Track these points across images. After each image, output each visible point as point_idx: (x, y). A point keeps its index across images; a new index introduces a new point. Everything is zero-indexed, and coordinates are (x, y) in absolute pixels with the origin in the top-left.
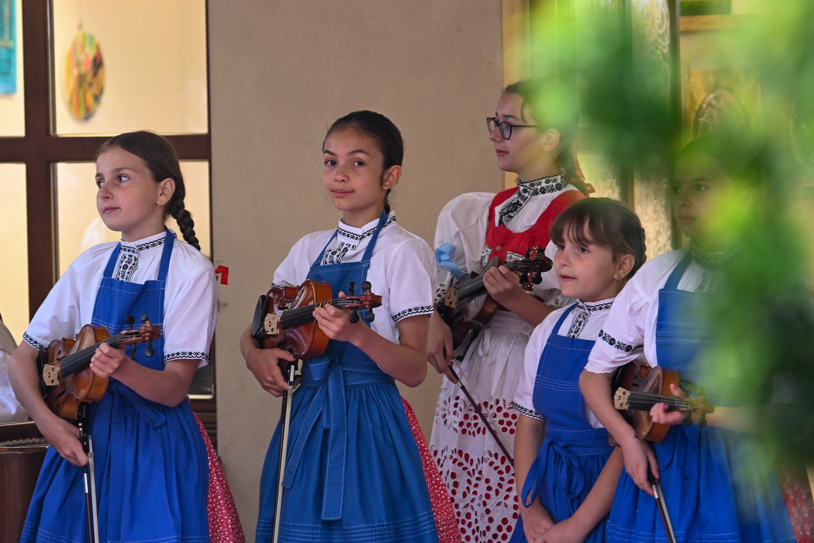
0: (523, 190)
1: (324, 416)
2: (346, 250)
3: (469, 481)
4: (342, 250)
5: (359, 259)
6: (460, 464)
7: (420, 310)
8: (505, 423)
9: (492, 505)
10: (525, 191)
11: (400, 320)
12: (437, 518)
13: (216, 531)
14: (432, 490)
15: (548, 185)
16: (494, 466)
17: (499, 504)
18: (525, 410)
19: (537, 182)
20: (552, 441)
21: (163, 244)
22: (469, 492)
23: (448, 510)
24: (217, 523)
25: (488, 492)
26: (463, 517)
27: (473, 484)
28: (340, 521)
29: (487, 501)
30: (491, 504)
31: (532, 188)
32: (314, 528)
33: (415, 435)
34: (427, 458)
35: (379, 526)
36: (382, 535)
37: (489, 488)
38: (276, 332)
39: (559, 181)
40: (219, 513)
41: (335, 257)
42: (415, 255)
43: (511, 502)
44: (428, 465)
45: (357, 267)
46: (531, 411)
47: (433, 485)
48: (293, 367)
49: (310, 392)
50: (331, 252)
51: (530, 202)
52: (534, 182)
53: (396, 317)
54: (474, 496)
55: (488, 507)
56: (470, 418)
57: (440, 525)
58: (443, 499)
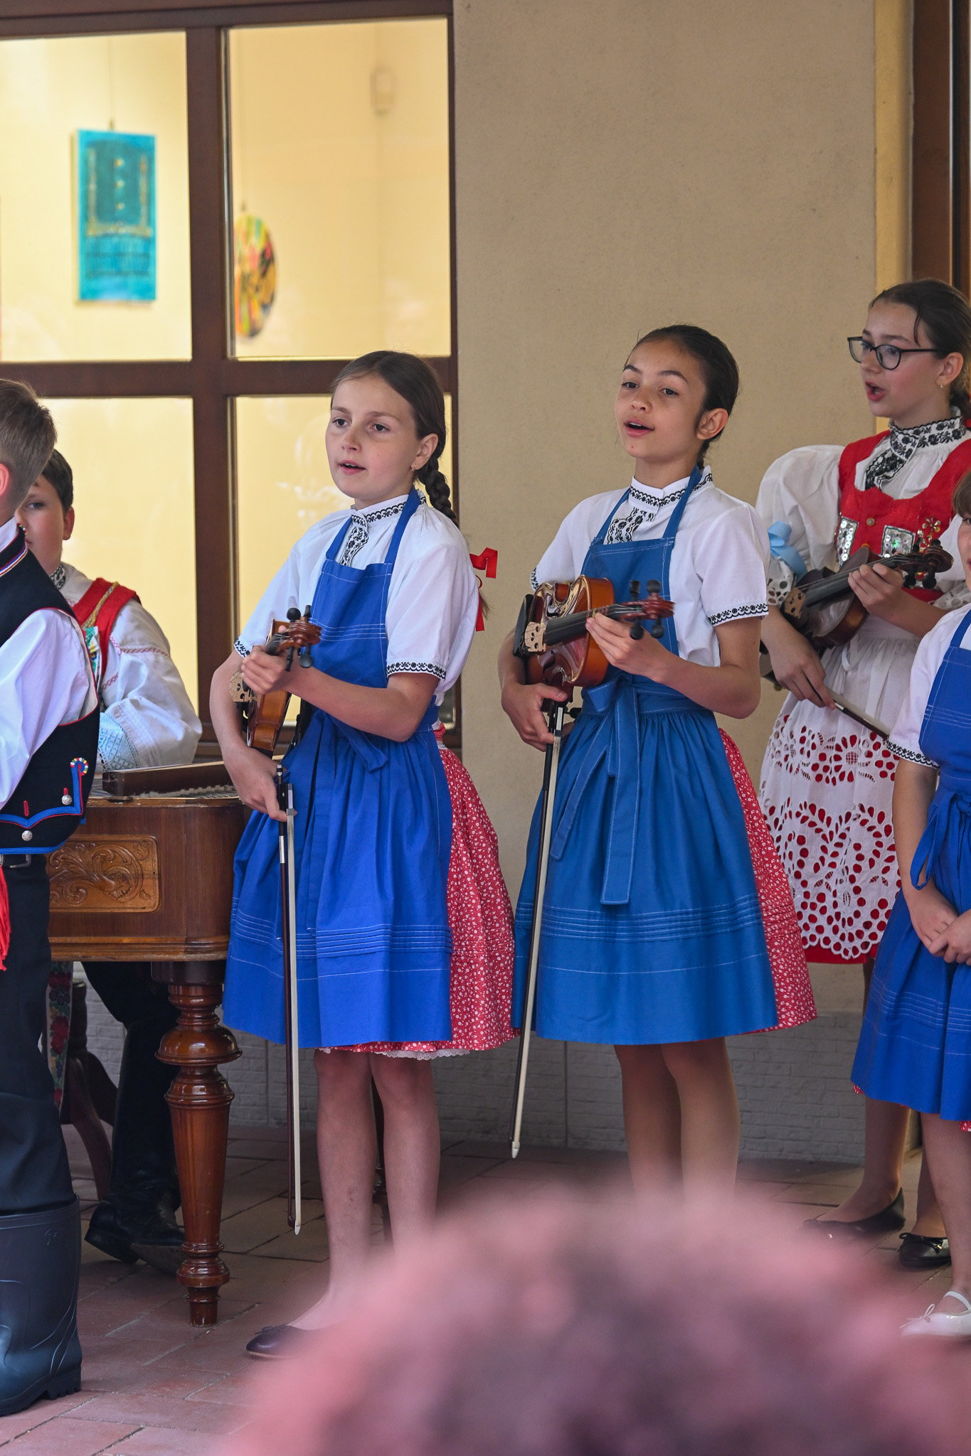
0: (903, 440)
1: (609, 757)
2: (639, 520)
3: (824, 849)
4: (634, 519)
5: (659, 534)
6: (812, 824)
7: (749, 610)
8: (885, 765)
9: (864, 881)
10: (906, 441)
11: (719, 623)
12: (766, 903)
13: (460, 920)
14: (761, 863)
15: (940, 432)
16: (867, 825)
17: (874, 880)
18: (910, 753)
19: (925, 428)
20: (955, 795)
21: (400, 512)
22: (823, 864)
23: (783, 893)
24: (462, 908)
25: (858, 863)
26: (813, 899)
27: (830, 852)
28: (627, 906)
29: (856, 875)
30: (861, 880)
31: (917, 436)
32: (589, 915)
33: (739, 785)
34: (755, 818)
35: (681, 914)
36: (685, 926)
37: (860, 857)
38: (542, 648)
39: (957, 427)
40: (465, 896)
41: (624, 530)
42: (742, 532)
43: (892, 877)
44: (756, 828)
45: (656, 547)
46: (919, 756)
47: (763, 856)
48: (560, 710)
49: (592, 724)
50: (618, 524)
51: (914, 458)
52: (921, 429)
53: (714, 618)
54: (831, 870)
55: (857, 884)
56: (828, 758)
57: (770, 914)
58: (776, 877)
